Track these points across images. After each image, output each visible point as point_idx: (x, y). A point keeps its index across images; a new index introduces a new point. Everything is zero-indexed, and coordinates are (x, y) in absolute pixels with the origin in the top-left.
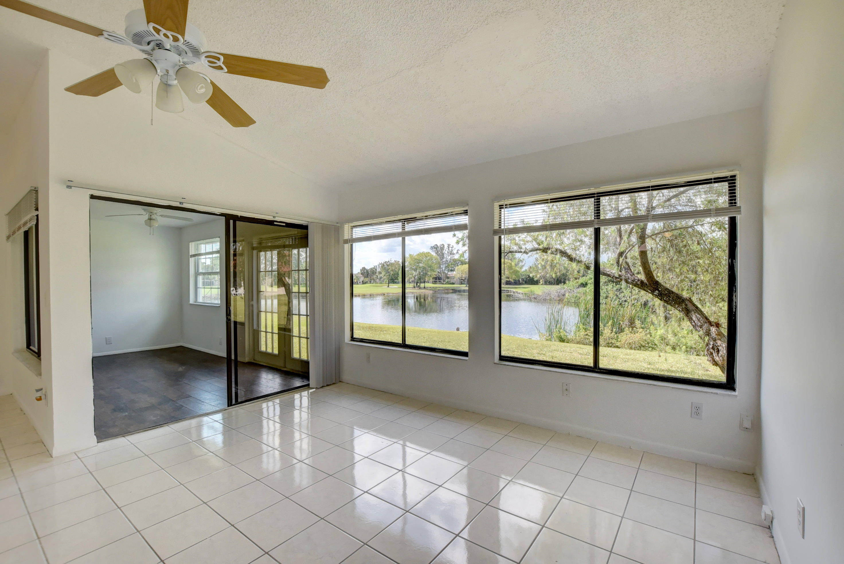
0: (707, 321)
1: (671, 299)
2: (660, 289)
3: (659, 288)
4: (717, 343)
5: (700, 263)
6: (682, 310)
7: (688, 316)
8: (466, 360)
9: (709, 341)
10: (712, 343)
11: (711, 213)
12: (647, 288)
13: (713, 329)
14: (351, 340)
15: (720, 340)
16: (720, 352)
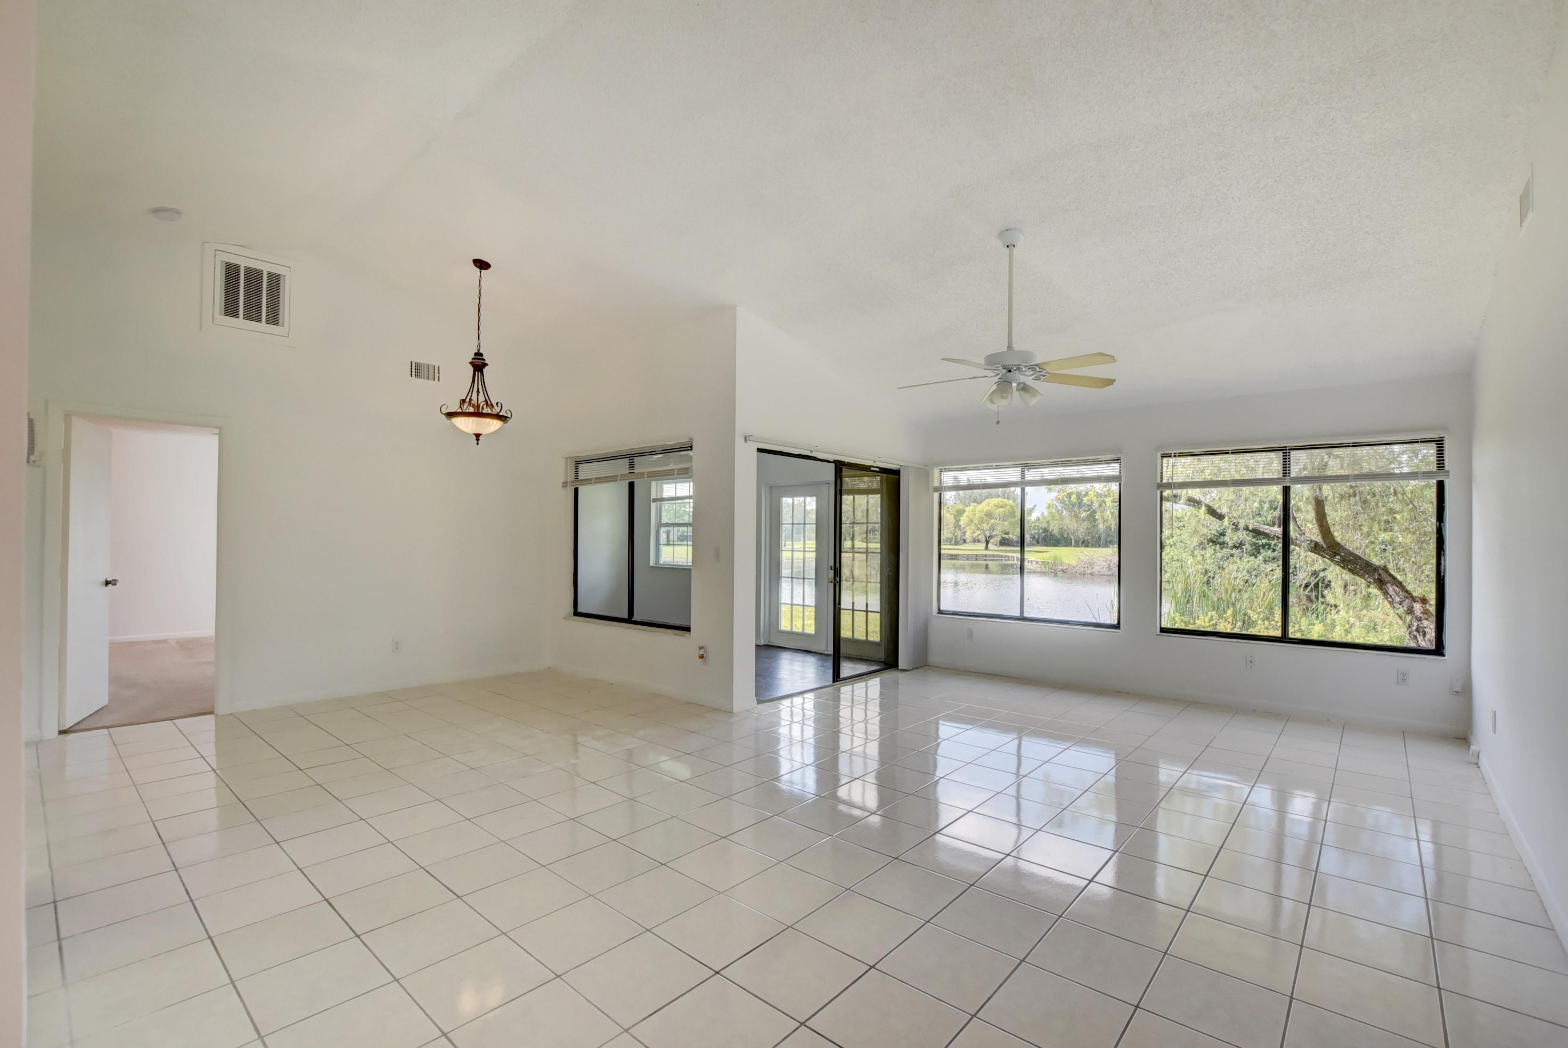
0: (1409, 596)
1: (1358, 567)
2: (1342, 554)
3: (1341, 552)
4: (1422, 624)
5: (1397, 519)
6: (1374, 582)
7: (1382, 590)
8: (1119, 632)
9: (1411, 622)
10: (1415, 624)
11: (1417, 476)
12: (1323, 552)
13: (1417, 607)
14: (938, 613)
15: (1427, 619)
16: (1427, 635)
